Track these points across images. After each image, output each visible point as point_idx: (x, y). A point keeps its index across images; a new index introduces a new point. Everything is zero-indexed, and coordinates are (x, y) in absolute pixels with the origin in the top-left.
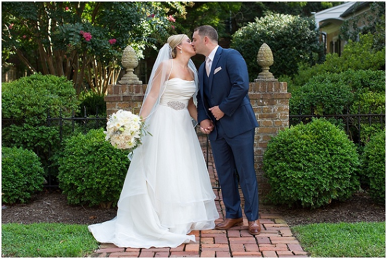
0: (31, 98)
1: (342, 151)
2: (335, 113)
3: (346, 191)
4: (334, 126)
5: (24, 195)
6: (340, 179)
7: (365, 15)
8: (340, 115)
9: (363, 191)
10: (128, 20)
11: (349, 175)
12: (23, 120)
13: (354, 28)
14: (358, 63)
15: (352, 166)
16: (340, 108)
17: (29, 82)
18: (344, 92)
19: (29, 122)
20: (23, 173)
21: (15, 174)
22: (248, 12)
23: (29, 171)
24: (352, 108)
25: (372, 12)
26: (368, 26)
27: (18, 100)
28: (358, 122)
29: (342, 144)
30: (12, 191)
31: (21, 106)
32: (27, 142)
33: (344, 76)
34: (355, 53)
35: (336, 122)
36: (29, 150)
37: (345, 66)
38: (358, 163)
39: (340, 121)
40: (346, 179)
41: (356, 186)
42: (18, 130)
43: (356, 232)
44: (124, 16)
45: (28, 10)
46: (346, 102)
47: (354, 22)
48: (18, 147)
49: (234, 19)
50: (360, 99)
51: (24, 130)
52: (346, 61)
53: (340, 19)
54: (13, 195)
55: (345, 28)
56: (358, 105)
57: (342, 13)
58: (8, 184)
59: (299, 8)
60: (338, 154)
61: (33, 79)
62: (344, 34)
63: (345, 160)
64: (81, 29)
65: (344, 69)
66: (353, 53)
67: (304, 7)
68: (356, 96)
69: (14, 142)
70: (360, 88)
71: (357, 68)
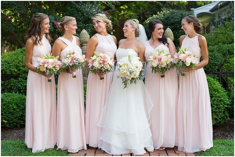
0: (24, 62)
1: (218, 95)
2: (213, 71)
3: (221, 119)
4: (213, 79)
5: (20, 122)
6: (217, 112)
7: (225, 10)
8: (215, 72)
9: (230, 119)
10: (81, 14)
11: (223, 109)
12: (18, 76)
13: (219, 18)
14: (225, 39)
15: (225, 104)
16: (216, 68)
17: (22, 52)
18: (218, 58)
19: (22, 77)
20: (19, 109)
21: (14, 109)
22: (152, 9)
23: (22, 107)
24: (223, 68)
25: (230, 9)
26: (227, 17)
27: (15, 63)
28: (227, 77)
29: (218, 90)
30: (12, 120)
31: (17, 67)
32: (21, 89)
33: (217, 48)
34: (222, 33)
35: (213, 76)
36: (22, 94)
37: (217, 41)
38: (228, 102)
39: (216, 76)
40: (220, 112)
41: (227, 117)
42: (16, 82)
43: (229, 145)
44: (79, 11)
45: (20, 8)
46: (219, 64)
47: (219, 14)
48: (16, 93)
49: (144, 13)
50: (228, 62)
51: (19, 82)
52: (217, 38)
53: (210, 12)
54: (13, 122)
55: (213, 18)
56: (227, 66)
57: (210, 9)
58: (10, 116)
59: (183, 6)
60: (216, 97)
61: (24, 50)
62: (213, 21)
63: (220, 100)
64: (53, 19)
65: (216, 43)
66: (221, 34)
67: (187, 5)
68: (225, 60)
69: (13, 90)
70: (228, 55)
71: (224, 43)
